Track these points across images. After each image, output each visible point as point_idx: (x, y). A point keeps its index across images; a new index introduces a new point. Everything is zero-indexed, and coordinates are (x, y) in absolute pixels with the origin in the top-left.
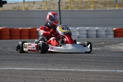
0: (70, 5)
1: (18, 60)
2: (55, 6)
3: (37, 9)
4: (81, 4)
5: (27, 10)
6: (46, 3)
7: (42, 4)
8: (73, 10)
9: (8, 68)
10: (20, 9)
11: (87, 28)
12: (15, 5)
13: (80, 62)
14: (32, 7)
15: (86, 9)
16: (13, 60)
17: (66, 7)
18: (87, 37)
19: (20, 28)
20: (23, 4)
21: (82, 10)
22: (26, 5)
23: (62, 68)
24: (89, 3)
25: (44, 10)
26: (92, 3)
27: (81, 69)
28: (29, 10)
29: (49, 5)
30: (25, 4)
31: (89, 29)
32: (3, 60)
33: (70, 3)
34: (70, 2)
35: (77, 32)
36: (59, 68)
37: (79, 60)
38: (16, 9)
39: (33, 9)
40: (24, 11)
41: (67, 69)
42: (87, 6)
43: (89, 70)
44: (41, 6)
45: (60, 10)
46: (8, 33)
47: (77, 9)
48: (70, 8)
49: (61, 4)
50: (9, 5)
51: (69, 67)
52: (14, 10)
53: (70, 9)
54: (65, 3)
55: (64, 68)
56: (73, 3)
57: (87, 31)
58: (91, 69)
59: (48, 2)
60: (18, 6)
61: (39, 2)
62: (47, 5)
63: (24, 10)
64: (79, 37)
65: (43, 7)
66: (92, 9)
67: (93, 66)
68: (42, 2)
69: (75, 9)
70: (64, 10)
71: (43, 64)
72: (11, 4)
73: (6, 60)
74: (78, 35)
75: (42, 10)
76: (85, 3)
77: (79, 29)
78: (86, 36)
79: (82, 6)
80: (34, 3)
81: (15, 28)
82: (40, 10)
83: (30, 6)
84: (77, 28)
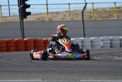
0: (94, 15)
1: (44, 72)
2: (78, 16)
3: (61, 19)
4: (104, 13)
5: (51, 21)
6: (70, 13)
7: (66, 15)
8: (96, 19)
9: (35, 80)
10: (44, 19)
11: (111, 37)
12: (39, 16)
13: (106, 73)
14: (56, 17)
15: (109, 19)
16: (39, 72)
17: (89, 17)
18: (111, 47)
19: (44, 39)
20: (47, 14)
21: (106, 19)
22: (50, 16)
23: (88, 80)
24: (112, 12)
25: (67, 20)
26: (115, 12)
27: (107, 80)
28: (53, 20)
29: (73, 16)
30: (48, 14)
31: (112, 38)
32: (30, 72)
33: (94, 13)
34: (93, 11)
35: (101, 42)
36: (86, 80)
37: (104, 70)
38: (40, 20)
39: (56, 19)
40: (48, 22)
41: (94, 80)
42: (110, 15)
43: (115, 81)
44: (65, 16)
45: (83, 20)
46: (33, 44)
47: (101, 19)
48: (93, 17)
49: (84, 14)
50: (33, 16)
51: (95, 78)
52: (38, 20)
53: (93, 19)
54: (88, 13)
55: (91, 79)
56: (97, 12)
57: (111, 40)
58: (117, 80)
59: (71, 13)
60: (42, 17)
61: (62, 12)
62: (70, 15)
63: (47, 20)
64: (102, 47)
65: (66, 18)
66: (116, 18)
67: (119, 77)
68: (65, 13)
69: (99, 19)
70: (88, 19)
71: (69, 75)
72: (35, 15)
73: (33, 72)
74: (102, 44)
75: (65, 20)
76: (108, 12)
77: (102, 39)
78: (109, 45)
79: (105, 15)
80: (58, 13)
81: (39, 39)
82: (63, 20)
83: (53, 16)
84: (101, 38)
